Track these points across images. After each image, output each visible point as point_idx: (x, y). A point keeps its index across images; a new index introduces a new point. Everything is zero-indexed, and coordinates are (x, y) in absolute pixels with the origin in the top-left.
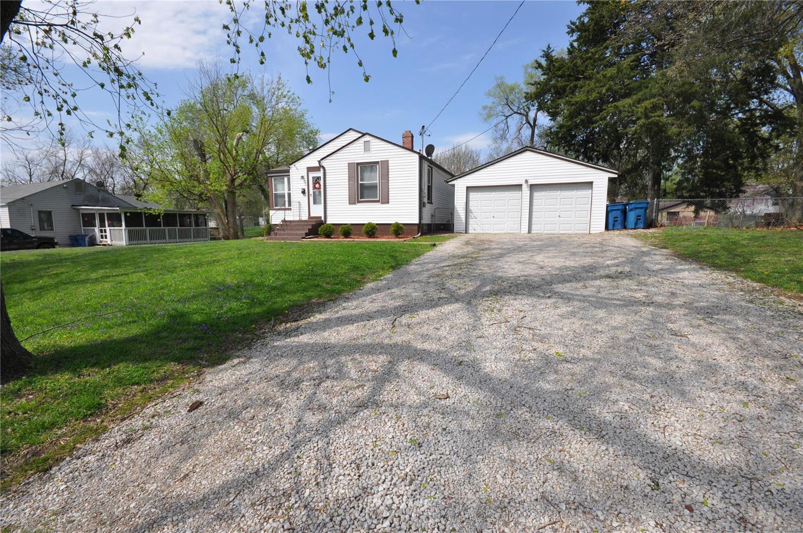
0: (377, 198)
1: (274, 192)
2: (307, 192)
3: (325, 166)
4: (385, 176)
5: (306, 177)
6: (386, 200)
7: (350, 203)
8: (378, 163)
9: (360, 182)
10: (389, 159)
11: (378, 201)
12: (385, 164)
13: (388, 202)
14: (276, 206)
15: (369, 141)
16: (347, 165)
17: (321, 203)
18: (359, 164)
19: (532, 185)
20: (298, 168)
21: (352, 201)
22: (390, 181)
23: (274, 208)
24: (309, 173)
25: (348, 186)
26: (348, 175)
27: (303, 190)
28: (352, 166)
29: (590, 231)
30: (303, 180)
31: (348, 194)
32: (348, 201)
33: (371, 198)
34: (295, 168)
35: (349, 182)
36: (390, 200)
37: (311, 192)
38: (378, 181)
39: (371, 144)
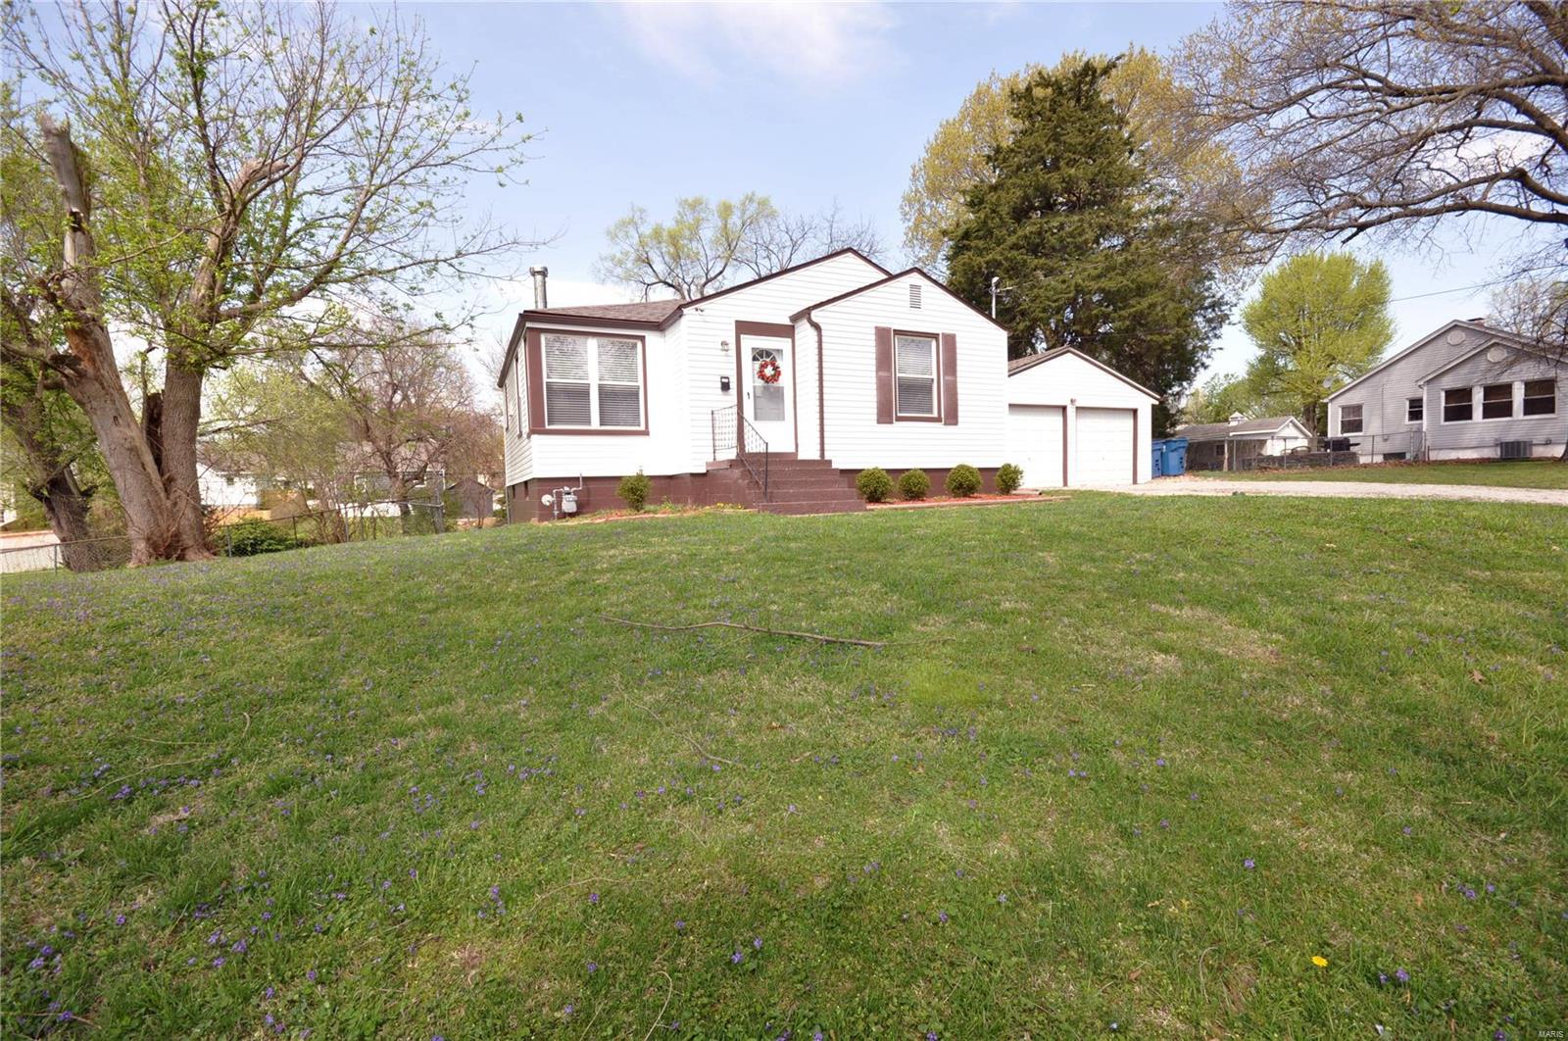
0: (931, 411)
1: (545, 380)
2: (733, 385)
3: (822, 326)
4: (950, 365)
5: (732, 346)
6: (951, 417)
7: (879, 422)
8: (935, 336)
9: (898, 375)
10: (957, 334)
11: (938, 420)
12: (950, 341)
13: (956, 423)
14: (550, 422)
15: (919, 287)
16: (873, 331)
17: (781, 417)
18: (897, 332)
19: (1078, 408)
20: (707, 319)
21: (885, 415)
22: (958, 379)
23: (547, 427)
24: (742, 336)
25: (874, 380)
26: (874, 356)
27: (726, 381)
28: (883, 336)
29: (1135, 481)
30: (724, 353)
31: (875, 399)
32: (875, 417)
33: (918, 412)
34: (698, 318)
35: (877, 371)
36: (960, 419)
37: (747, 387)
38: (934, 376)
39: (923, 294)
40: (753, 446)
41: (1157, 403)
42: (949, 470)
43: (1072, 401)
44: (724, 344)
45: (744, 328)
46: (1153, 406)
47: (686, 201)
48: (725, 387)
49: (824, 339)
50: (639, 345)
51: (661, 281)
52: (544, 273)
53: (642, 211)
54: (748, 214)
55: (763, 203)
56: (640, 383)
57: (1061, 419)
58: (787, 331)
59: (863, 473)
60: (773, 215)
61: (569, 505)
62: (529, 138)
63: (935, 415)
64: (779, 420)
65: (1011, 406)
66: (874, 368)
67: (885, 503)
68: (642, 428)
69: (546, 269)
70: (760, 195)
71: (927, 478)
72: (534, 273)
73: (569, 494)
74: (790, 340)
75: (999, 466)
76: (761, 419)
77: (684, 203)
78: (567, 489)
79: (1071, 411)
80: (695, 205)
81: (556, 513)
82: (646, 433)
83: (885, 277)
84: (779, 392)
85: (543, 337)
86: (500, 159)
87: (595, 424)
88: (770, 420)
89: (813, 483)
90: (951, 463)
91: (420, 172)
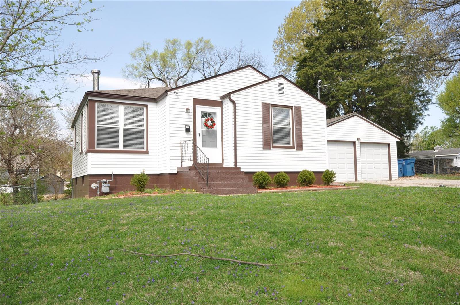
0: (290, 144)
1: (96, 125)
3: (236, 102)
4: (299, 121)
5: (192, 111)
6: (299, 146)
7: (264, 149)
8: (291, 107)
9: (273, 126)
10: (302, 106)
11: (293, 148)
12: (298, 110)
13: (302, 149)
14: (98, 146)
15: (283, 84)
16: (261, 105)
17: (215, 145)
18: (273, 105)
19: (361, 143)
20: (180, 97)
21: (267, 145)
22: (303, 128)
23: (96, 149)
24: (197, 106)
25: (261, 128)
26: (261, 116)
27: (188, 127)
28: (266, 107)
29: (390, 179)
30: (187, 114)
31: (262, 137)
32: (262, 146)
33: (283, 143)
34: (176, 97)
35: (263, 124)
36: (304, 148)
37: (199, 130)
38: (291, 126)
39: (285, 87)
40: (201, 160)
41: (399, 140)
42: (299, 172)
43: (358, 139)
44: (188, 109)
45: (197, 102)
46: (397, 142)
47: (170, 40)
48: (188, 130)
49: (237, 108)
50: (145, 109)
51: (156, 78)
52: (98, 73)
53: (148, 44)
54: (200, 47)
55: (207, 42)
56: (145, 128)
57: (353, 148)
58: (218, 104)
59: (256, 174)
60: (212, 48)
61: (105, 189)
62: (94, 10)
63: (292, 145)
64: (214, 147)
65: (328, 141)
66: (261, 122)
67: (267, 189)
68: (145, 150)
69: (100, 71)
70: (205, 39)
71: (288, 177)
72: (93, 73)
73: (106, 183)
74: (220, 108)
75: (323, 170)
76: (205, 146)
77: (168, 41)
78: (105, 180)
79: (358, 145)
80: (174, 42)
81: (98, 192)
82: (147, 152)
83: (266, 79)
84: (215, 133)
85: (97, 105)
86: (80, 19)
87: (121, 148)
88: (210, 147)
89: (231, 178)
90: (299, 169)
91: (39, 24)
